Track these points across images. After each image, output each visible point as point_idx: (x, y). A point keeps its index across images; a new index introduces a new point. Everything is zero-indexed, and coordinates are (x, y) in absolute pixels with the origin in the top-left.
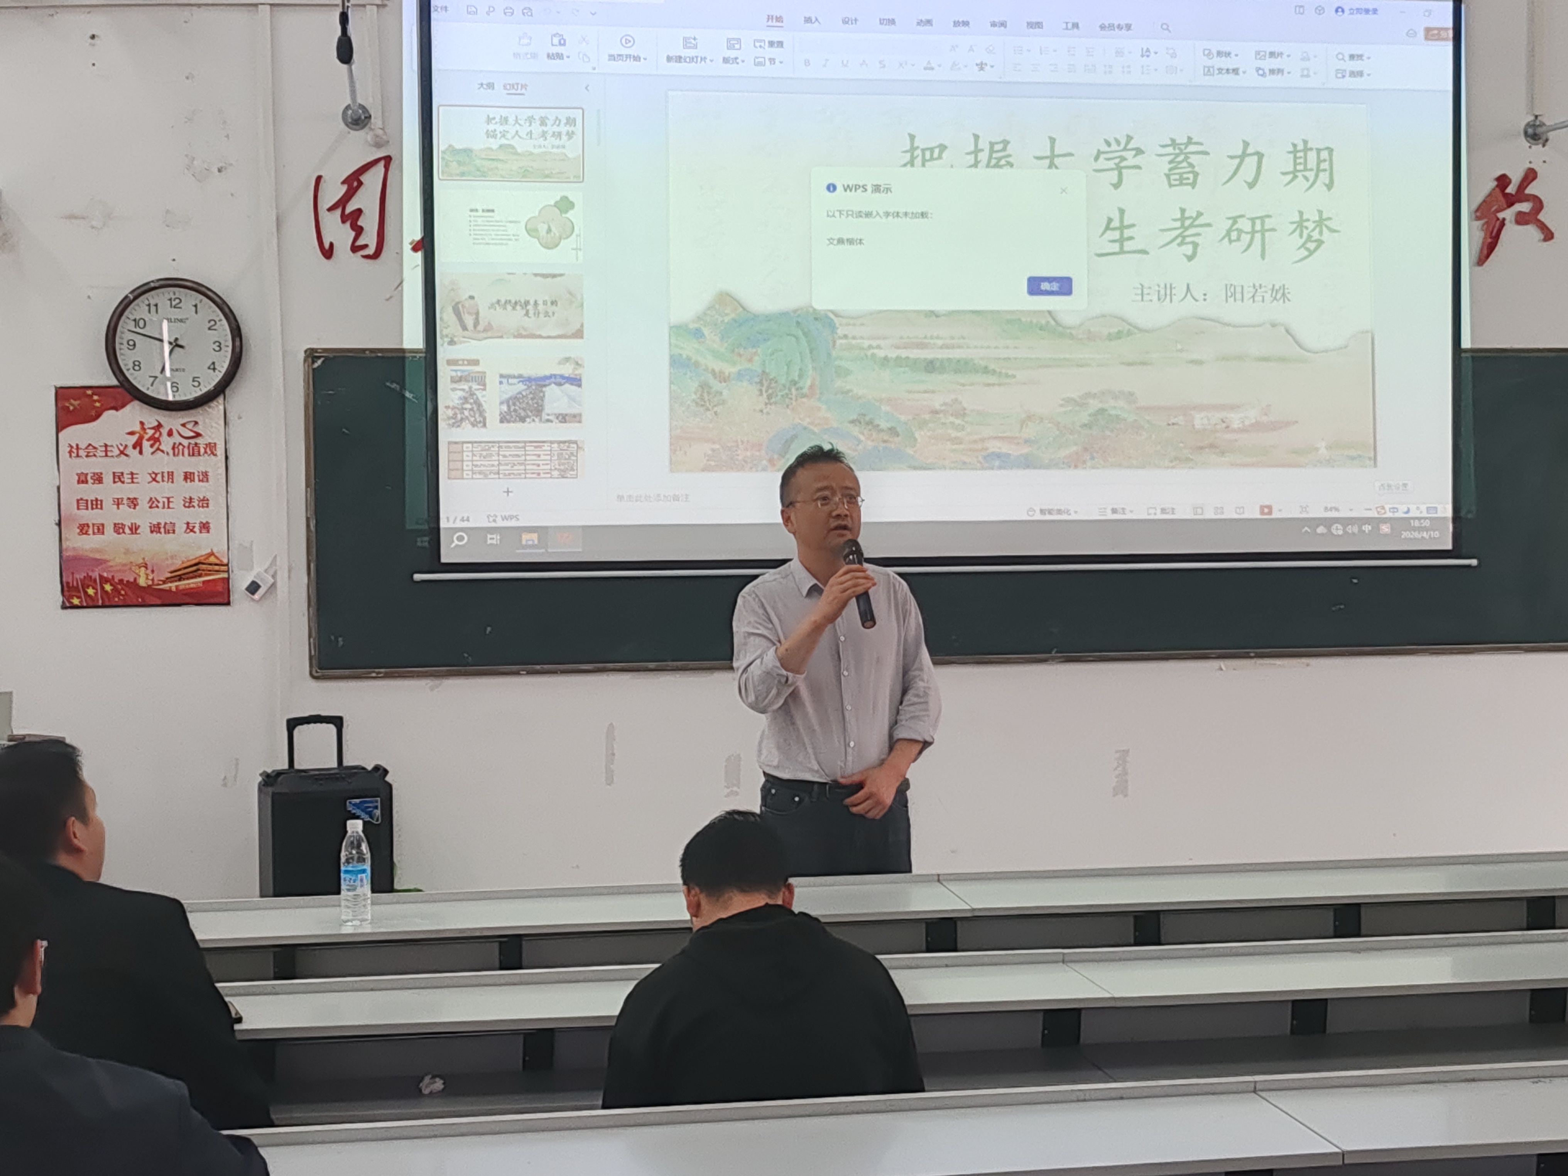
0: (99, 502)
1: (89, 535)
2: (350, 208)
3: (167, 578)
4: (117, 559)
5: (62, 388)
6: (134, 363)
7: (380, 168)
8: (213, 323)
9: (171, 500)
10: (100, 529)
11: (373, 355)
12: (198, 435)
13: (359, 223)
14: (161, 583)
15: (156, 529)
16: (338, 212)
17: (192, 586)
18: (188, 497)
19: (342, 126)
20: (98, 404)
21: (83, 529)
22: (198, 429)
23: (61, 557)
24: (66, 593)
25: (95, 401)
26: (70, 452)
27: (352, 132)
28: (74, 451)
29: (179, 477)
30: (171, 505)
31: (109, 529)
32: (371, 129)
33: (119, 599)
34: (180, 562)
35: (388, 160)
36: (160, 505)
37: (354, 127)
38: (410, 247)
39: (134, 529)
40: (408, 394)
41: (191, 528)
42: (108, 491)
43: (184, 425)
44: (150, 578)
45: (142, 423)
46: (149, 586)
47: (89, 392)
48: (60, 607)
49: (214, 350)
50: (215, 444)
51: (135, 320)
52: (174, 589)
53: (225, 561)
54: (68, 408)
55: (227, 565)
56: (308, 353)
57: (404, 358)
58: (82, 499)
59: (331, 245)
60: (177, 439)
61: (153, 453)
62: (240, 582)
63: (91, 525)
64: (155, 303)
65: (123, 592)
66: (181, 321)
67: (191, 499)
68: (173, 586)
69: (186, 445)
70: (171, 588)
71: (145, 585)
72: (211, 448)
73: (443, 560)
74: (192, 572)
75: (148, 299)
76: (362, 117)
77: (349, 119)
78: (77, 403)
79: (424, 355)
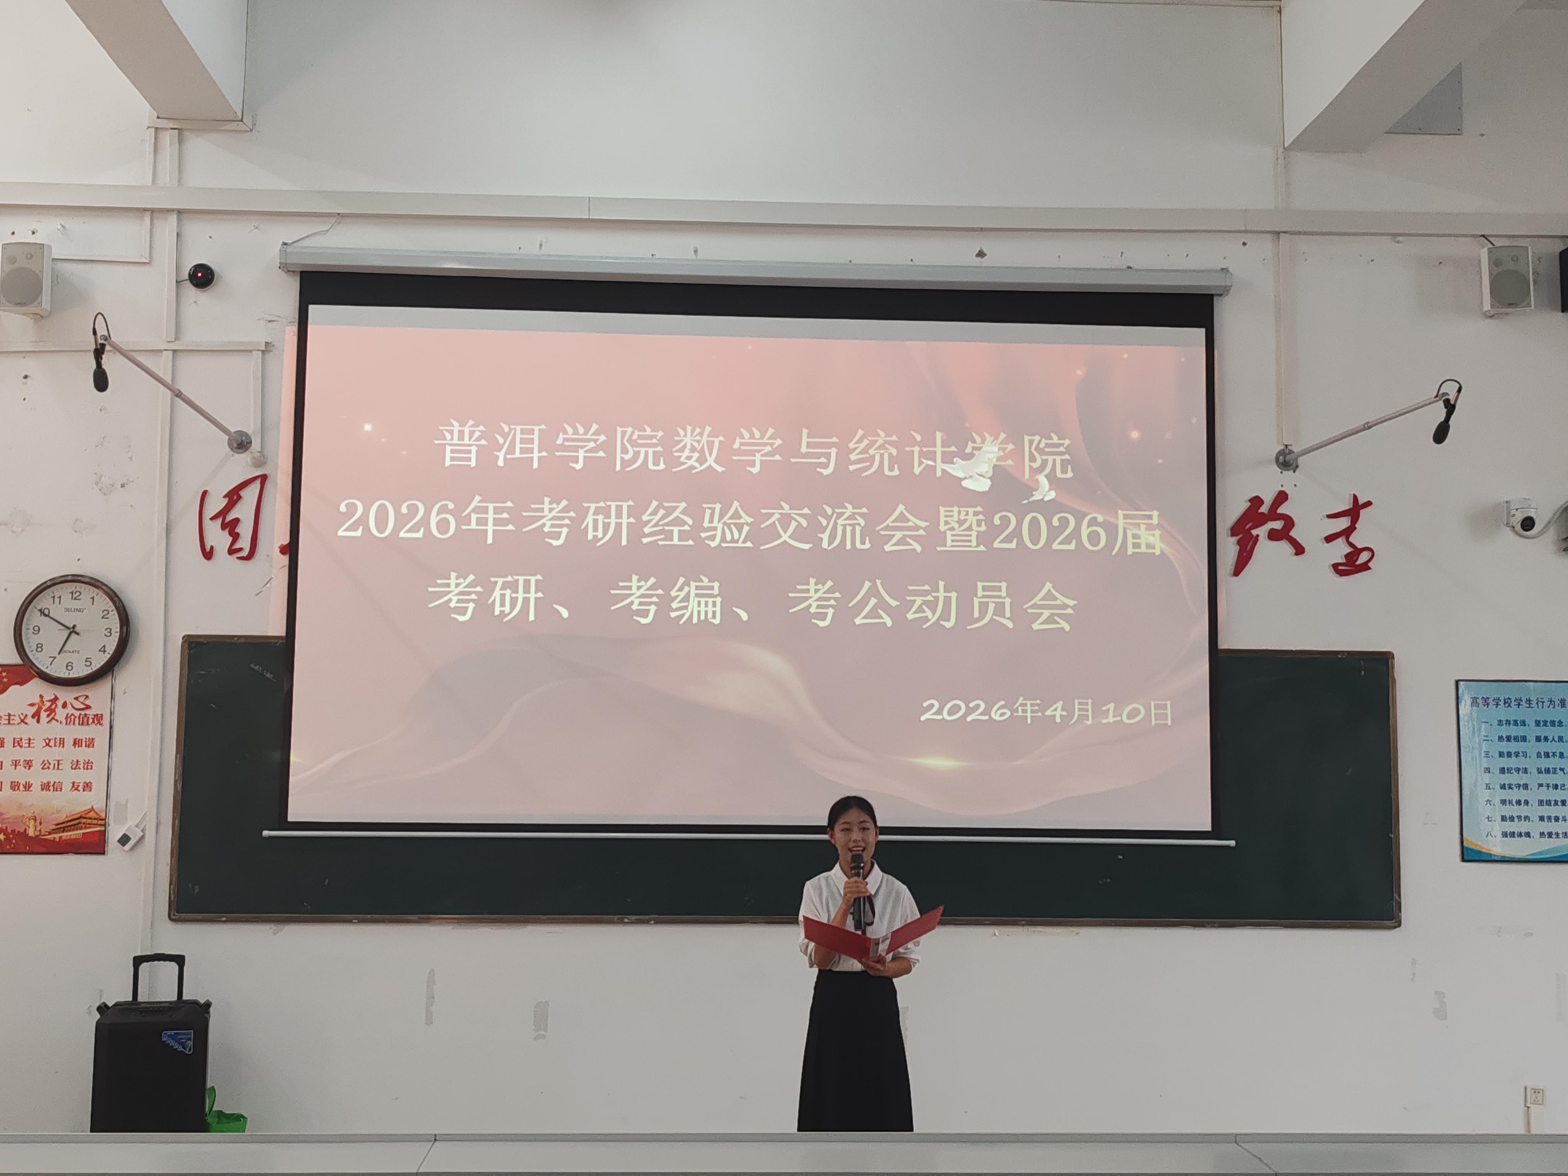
2: (230, 517)
3: (53, 830)
4: (11, 812)
6: (37, 645)
7: (257, 485)
8: (106, 612)
9: (61, 762)
11: (240, 642)
12: (88, 707)
13: (236, 530)
14: (47, 833)
15: (45, 787)
16: (220, 521)
17: (71, 837)
18: (75, 760)
19: (228, 450)
20: (5, 680)
22: (88, 702)
25: (3, 678)
27: (235, 455)
29: (69, 742)
30: (60, 766)
31: (6, 787)
32: (251, 452)
33: (10, 846)
34: (65, 816)
35: (264, 478)
36: (52, 767)
37: (237, 451)
38: (279, 550)
39: (28, 787)
40: (268, 675)
41: (76, 787)
42: (8, 754)
43: (76, 699)
44: (38, 828)
45: (41, 697)
46: (37, 836)
49: (105, 635)
50: (102, 715)
51: (40, 610)
52: (57, 840)
53: (103, 816)
55: (105, 819)
56: (186, 639)
57: (268, 643)
59: (212, 548)
60: (70, 710)
61: (48, 722)
62: (114, 834)
64: (59, 596)
65: (14, 841)
66: (79, 610)
67: (77, 761)
68: (57, 836)
69: (78, 716)
70: (55, 838)
71: (34, 836)
72: (98, 719)
73: (290, 819)
74: (75, 825)
75: (53, 593)
76: (245, 443)
77: (234, 444)
79: (284, 641)
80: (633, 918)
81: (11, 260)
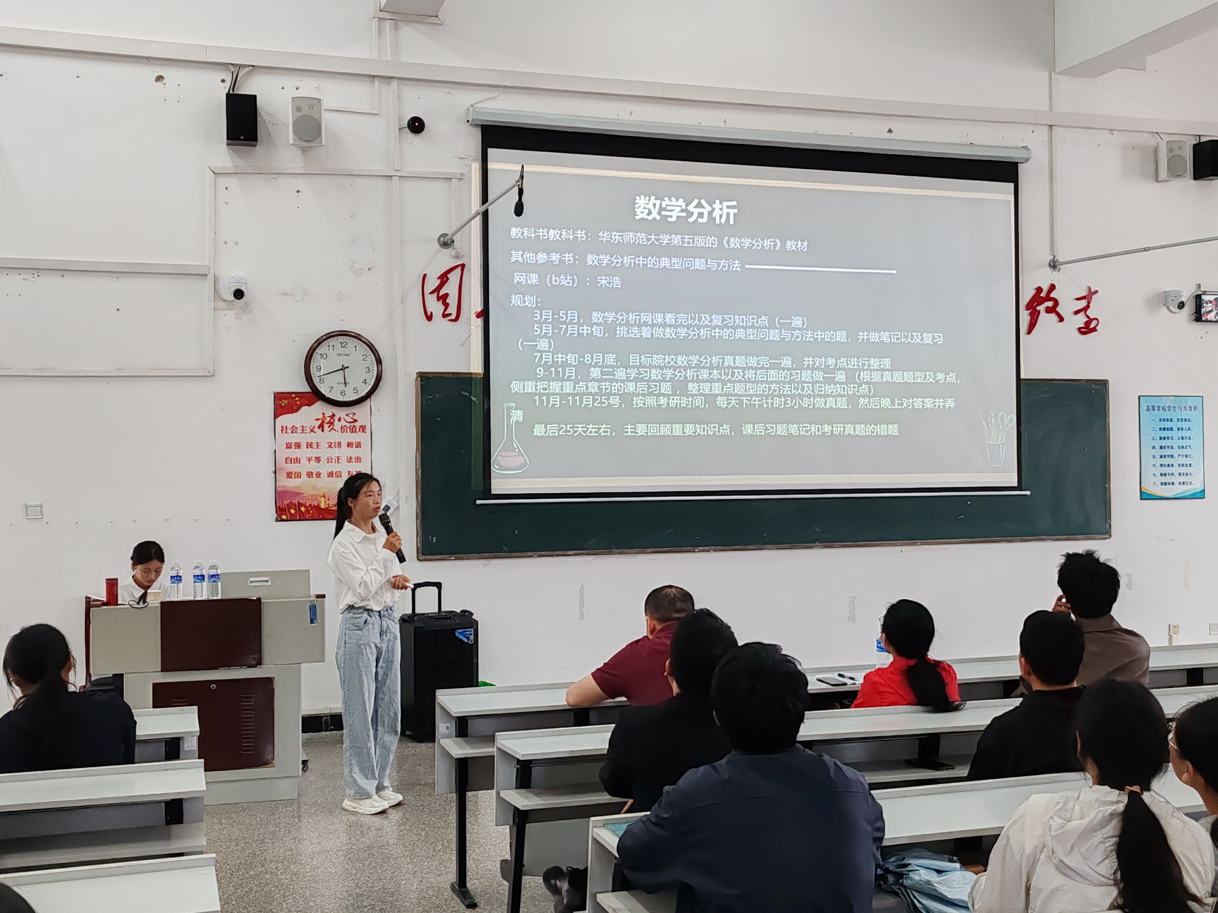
0: (298, 459)
1: (292, 478)
2: (442, 293)
4: (308, 492)
5: (278, 393)
6: (320, 379)
7: (459, 270)
8: (365, 357)
9: (339, 458)
10: (299, 475)
11: (454, 376)
12: (355, 421)
13: (447, 301)
15: (331, 475)
16: (435, 294)
18: (349, 457)
19: (437, 246)
20: (298, 403)
21: (289, 475)
22: (355, 417)
23: (276, 491)
24: (279, 512)
25: (296, 401)
26: (282, 430)
27: (443, 250)
28: (284, 429)
29: (344, 445)
30: (339, 461)
31: (304, 475)
32: (454, 248)
33: (309, 515)
35: (463, 266)
36: (333, 461)
37: (445, 247)
38: (475, 315)
39: (318, 475)
40: (473, 399)
42: (303, 453)
43: (347, 415)
44: (327, 502)
45: (324, 414)
47: (293, 396)
48: (274, 521)
49: (365, 372)
50: (365, 426)
51: (321, 354)
54: (281, 404)
56: (418, 375)
57: (471, 378)
58: (288, 458)
59: (431, 313)
60: (343, 423)
61: (329, 431)
63: (293, 473)
64: (332, 345)
65: (311, 512)
66: (347, 355)
69: (349, 427)
71: (324, 508)
72: (363, 428)
73: (493, 492)
75: (328, 343)
76: (449, 242)
77: (442, 242)
78: (286, 402)
79: (482, 376)
80: (701, 548)
81: (298, 109)
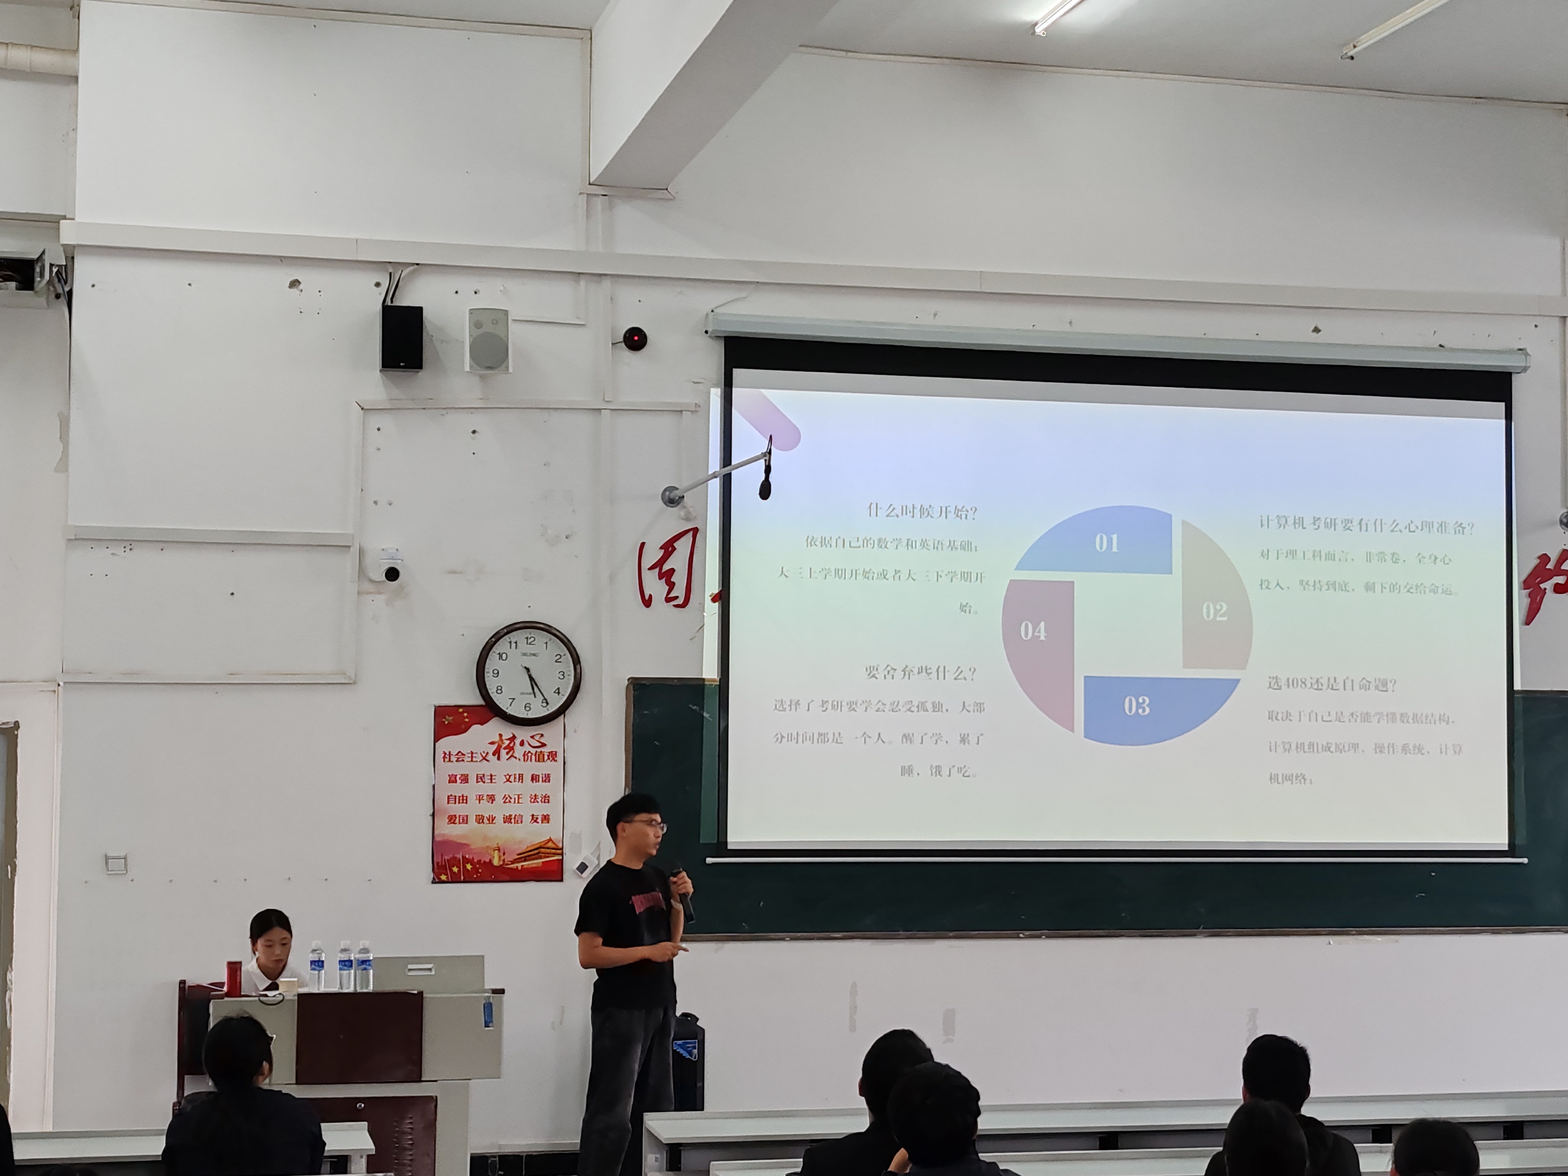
0: (465, 798)
1: (456, 824)
2: (666, 567)
3: (516, 859)
4: (477, 844)
5: (439, 706)
6: (497, 688)
7: (689, 537)
8: (559, 657)
9: (520, 796)
10: (465, 820)
11: (679, 684)
12: (543, 745)
13: (672, 580)
14: (510, 863)
15: (508, 819)
16: (657, 570)
17: (533, 866)
18: (533, 795)
19: (661, 504)
20: (467, 720)
21: (452, 819)
22: (542, 740)
23: (433, 842)
24: (436, 871)
25: (465, 718)
26: (444, 758)
27: (669, 508)
29: (527, 778)
30: (520, 800)
31: (472, 820)
32: (684, 507)
33: (477, 875)
34: (526, 847)
35: (695, 531)
36: (512, 801)
37: (671, 505)
38: (710, 598)
39: (491, 820)
40: (705, 714)
41: (535, 819)
42: (471, 789)
43: (532, 737)
44: (502, 858)
45: (501, 735)
46: (501, 865)
47: (461, 710)
48: (430, 882)
49: (559, 678)
50: (556, 752)
51: (499, 654)
52: (520, 868)
53: (560, 846)
54: (444, 722)
55: (562, 849)
56: (630, 681)
57: (703, 686)
58: (451, 795)
59: (650, 596)
60: (527, 748)
61: (507, 759)
62: (571, 864)
63: (457, 816)
64: (515, 641)
65: (480, 870)
66: (534, 655)
67: (535, 796)
68: (519, 865)
69: (534, 753)
70: (517, 867)
71: (498, 865)
72: (553, 756)
73: (730, 847)
74: (534, 855)
75: (510, 638)
76: (677, 498)
77: (667, 499)
78: (451, 718)
79: (718, 683)
80: (1028, 933)
81: (477, 325)
